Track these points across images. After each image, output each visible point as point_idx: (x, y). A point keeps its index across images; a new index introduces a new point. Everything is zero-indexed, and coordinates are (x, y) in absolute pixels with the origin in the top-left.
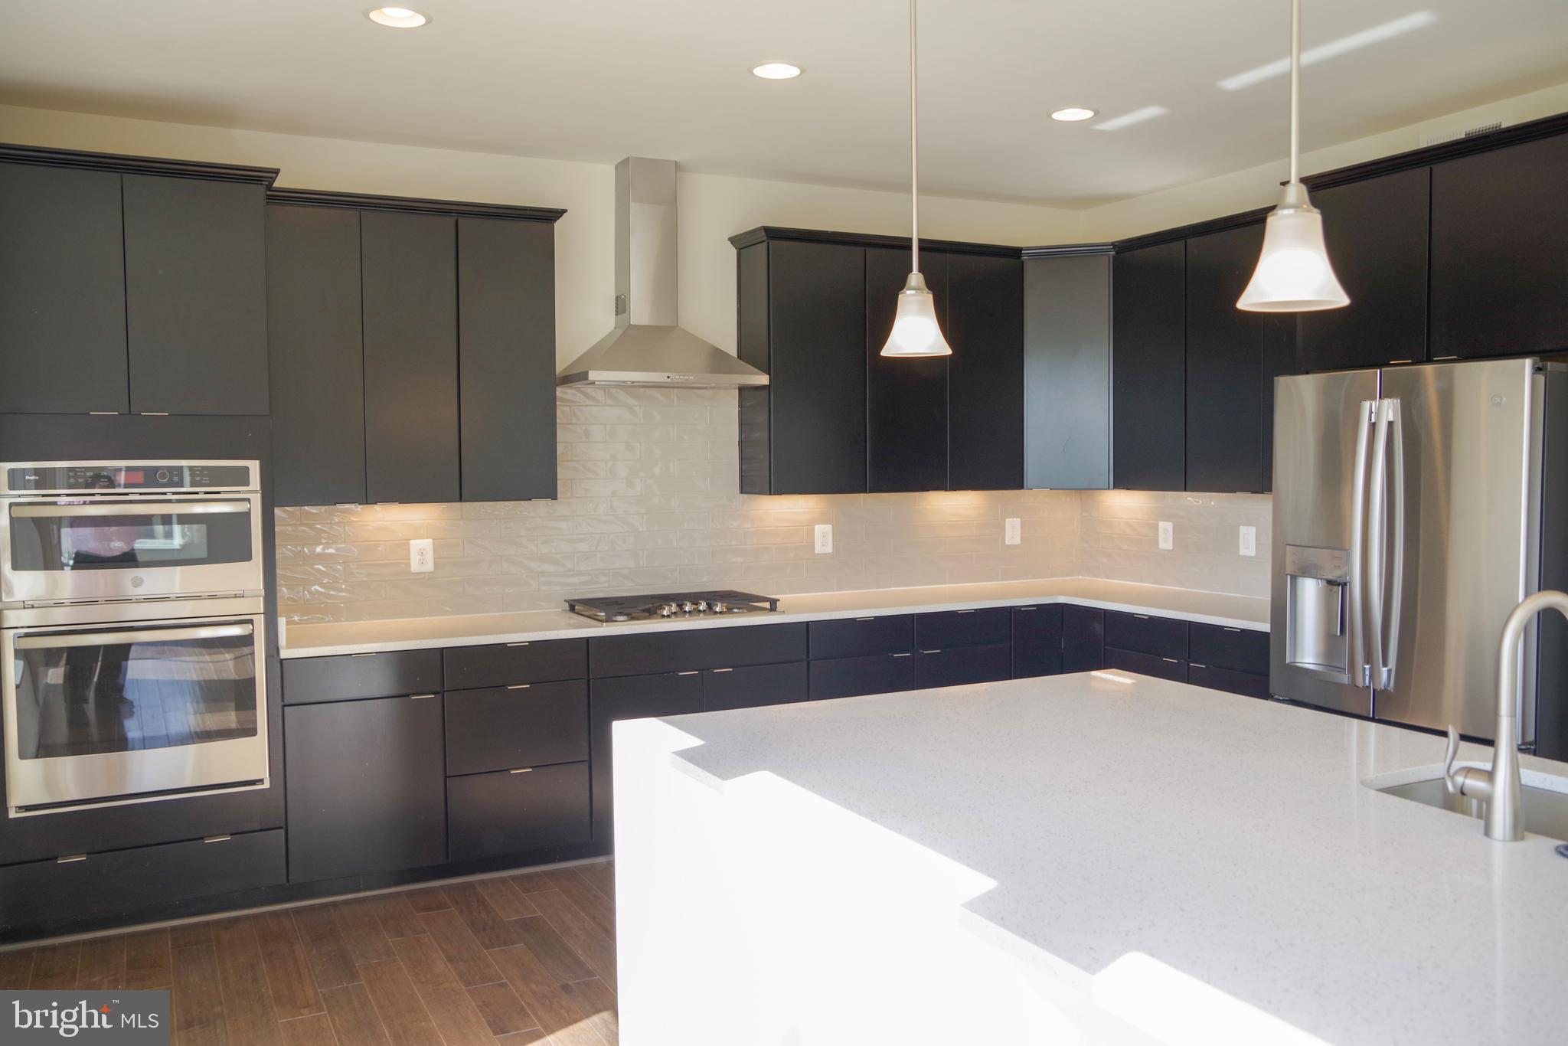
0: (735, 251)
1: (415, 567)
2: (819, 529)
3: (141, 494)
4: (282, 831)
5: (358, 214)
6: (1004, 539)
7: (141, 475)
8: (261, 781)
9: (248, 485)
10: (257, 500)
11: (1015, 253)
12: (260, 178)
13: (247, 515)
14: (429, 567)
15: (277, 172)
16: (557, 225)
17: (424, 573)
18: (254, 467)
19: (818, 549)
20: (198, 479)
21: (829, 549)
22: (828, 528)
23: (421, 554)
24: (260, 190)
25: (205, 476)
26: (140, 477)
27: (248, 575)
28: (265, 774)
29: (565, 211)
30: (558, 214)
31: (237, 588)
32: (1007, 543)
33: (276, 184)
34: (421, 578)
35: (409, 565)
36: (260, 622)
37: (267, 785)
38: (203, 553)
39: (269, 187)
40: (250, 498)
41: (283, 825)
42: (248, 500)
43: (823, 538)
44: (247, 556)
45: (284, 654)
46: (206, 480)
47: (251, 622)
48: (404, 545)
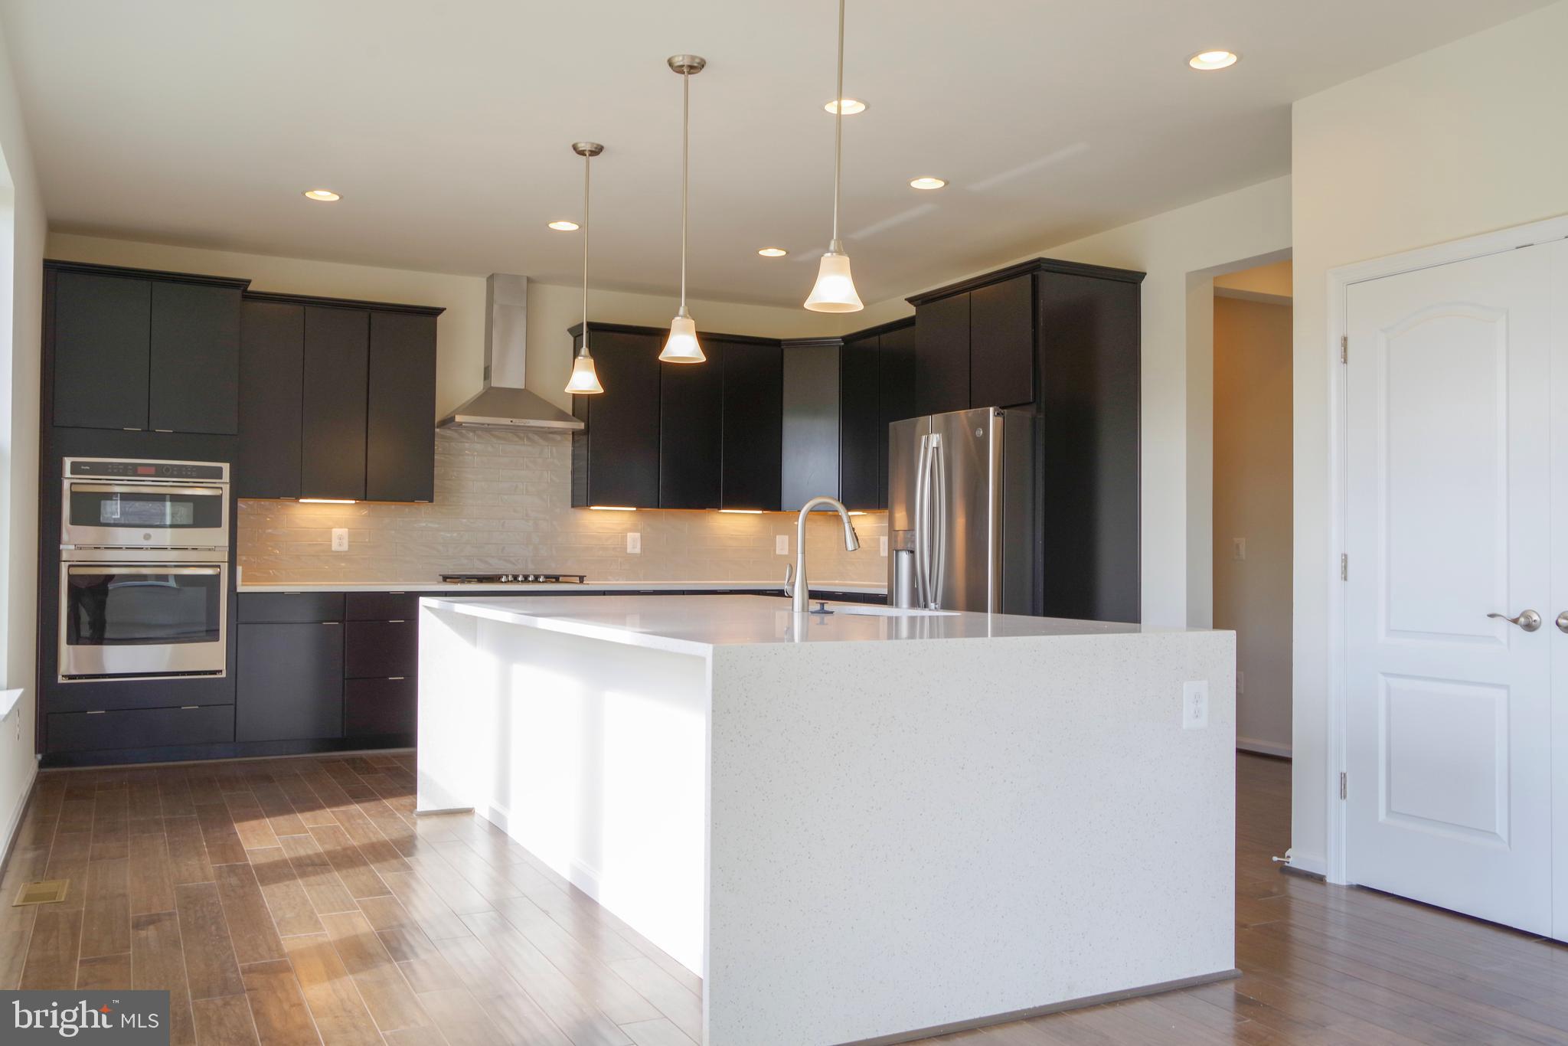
0: (572, 339)
1: (335, 547)
2: (630, 535)
3: (153, 481)
4: (233, 707)
5: (302, 308)
6: (775, 550)
7: (153, 469)
8: (221, 671)
9: (221, 478)
10: (227, 489)
11: (776, 343)
12: (239, 285)
13: (220, 497)
14: (345, 547)
15: (249, 282)
16: (439, 318)
17: (341, 552)
18: (226, 467)
19: (629, 550)
20: (189, 473)
21: (638, 550)
22: (638, 535)
23: (340, 538)
24: (238, 293)
25: (194, 471)
26: (153, 470)
27: (220, 536)
28: (224, 668)
29: (445, 309)
30: (440, 311)
31: (211, 544)
32: (777, 552)
33: (251, 288)
34: (339, 556)
35: (331, 545)
36: (225, 567)
37: (224, 675)
38: (191, 522)
39: (245, 290)
40: (223, 488)
41: (234, 703)
42: (221, 488)
43: (634, 543)
44: (219, 525)
45: (240, 589)
46: (194, 474)
47: (219, 566)
48: (327, 532)
